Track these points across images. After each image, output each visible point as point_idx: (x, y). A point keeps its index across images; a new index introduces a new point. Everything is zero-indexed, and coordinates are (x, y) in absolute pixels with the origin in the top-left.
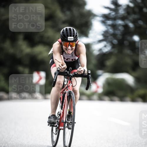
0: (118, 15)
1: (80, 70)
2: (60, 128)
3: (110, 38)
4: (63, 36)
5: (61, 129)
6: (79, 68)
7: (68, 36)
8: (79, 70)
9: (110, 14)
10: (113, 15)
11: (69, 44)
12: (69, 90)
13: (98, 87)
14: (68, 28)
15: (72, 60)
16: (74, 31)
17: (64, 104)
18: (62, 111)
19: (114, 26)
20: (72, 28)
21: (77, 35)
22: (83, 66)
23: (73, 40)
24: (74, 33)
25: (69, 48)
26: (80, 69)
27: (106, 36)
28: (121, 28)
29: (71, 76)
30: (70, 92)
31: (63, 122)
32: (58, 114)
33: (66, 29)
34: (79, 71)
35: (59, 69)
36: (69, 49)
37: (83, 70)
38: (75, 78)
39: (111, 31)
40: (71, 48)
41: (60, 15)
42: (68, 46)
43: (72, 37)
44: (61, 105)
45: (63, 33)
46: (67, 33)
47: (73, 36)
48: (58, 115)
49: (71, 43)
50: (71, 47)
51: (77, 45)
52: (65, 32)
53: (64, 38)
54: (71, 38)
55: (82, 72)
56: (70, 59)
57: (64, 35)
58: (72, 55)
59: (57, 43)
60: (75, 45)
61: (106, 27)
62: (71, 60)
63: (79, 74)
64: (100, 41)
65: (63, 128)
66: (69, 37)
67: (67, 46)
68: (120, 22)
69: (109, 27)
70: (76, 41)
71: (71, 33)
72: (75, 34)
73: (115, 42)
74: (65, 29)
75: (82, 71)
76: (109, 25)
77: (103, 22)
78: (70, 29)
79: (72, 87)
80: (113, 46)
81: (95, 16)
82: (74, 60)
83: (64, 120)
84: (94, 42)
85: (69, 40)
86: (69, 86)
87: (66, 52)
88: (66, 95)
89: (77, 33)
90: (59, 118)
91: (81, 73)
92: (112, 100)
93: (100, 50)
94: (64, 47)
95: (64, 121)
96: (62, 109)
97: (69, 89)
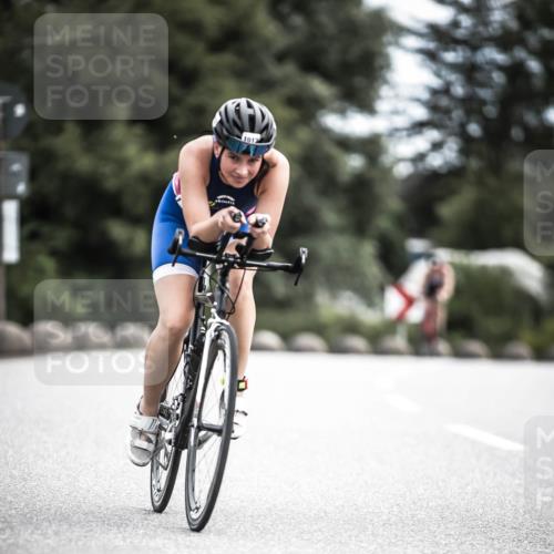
0: (490, 29)
3: (458, 114)
9: (455, 24)
10: (466, 28)
13: (410, 301)
19: (469, 71)
27: (439, 109)
28: (498, 78)
39: (459, 90)
61: (438, 75)
64: (418, 127)
68: (492, 54)
69: (453, 77)
73: (474, 129)
76: (454, 67)
77: (431, 56)
80: (468, 145)
81: (401, 30)
84: (397, 130)
92: (459, 354)
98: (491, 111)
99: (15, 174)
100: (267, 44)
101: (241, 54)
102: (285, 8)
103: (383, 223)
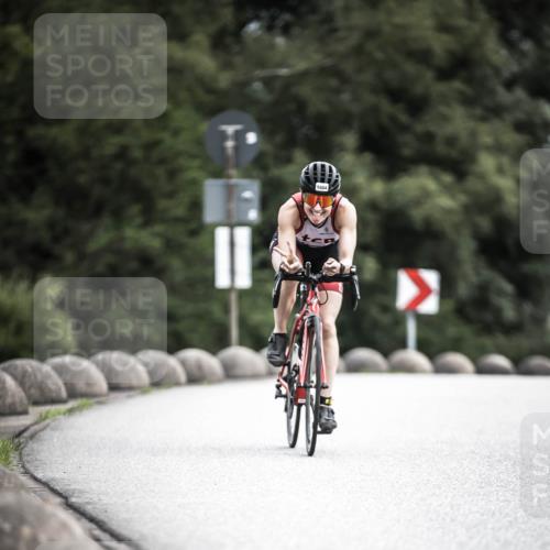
1: (330, 266)
2: (300, 401)
4: (306, 181)
6: (329, 261)
7: (316, 181)
8: (327, 266)
11: (318, 199)
12: (311, 314)
14: (319, 163)
15: (326, 241)
16: (331, 170)
20: (327, 165)
21: (336, 181)
23: (327, 190)
24: (330, 175)
25: (318, 208)
26: (330, 264)
29: (314, 280)
30: (313, 317)
33: (315, 166)
36: (317, 212)
37: (339, 267)
43: (326, 185)
45: (307, 173)
46: (315, 174)
47: (329, 182)
49: (322, 198)
52: (311, 171)
55: (336, 271)
56: (320, 239)
57: (307, 178)
58: (327, 230)
59: (291, 202)
60: (331, 203)
63: (328, 274)
65: (304, 401)
66: (318, 184)
67: (312, 204)
70: (335, 196)
71: (323, 175)
72: (334, 178)
74: (311, 165)
75: (334, 268)
78: (323, 166)
82: (330, 242)
85: (319, 190)
89: (337, 176)
91: (332, 274)
94: (306, 206)
99: (247, 200)
100: (497, 70)
101: (469, 81)
102: (515, 34)
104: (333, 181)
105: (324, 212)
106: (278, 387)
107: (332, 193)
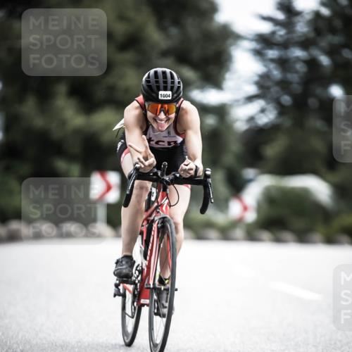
0: (295, 35)
1: (187, 168)
2: (143, 301)
3: (275, 90)
4: (148, 89)
5: (143, 305)
6: (186, 163)
7: (159, 90)
8: (185, 167)
9: (273, 33)
10: (281, 36)
11: (162, 107)
12: (162, 215)
13: (245, 208)
14: (160, 70)
15: (169, 143)
16: (172, 77)
17: (150, 248)
18: (145, 263)
19: (283, 63)
20: (168, 71)
21: (179, 87)
22: (193, 159)
23: (170, 98)
24: (173, 83)
25: (162, 116)
26: (187, 165)
27: (264, 87)
28: (300, 67)
29: (166, 181)
30: (164, 218)
31: (149, 288)
32: (136, 270)
34: (185, 170)
35: (137, 166)
36: (161, 120)
37: (194, 168)
38: (175, 185)
39: (277, 73)
40: (167, 117)
41: (155, 36)
42: (160, 112)
44: (143, 249)
45: (148, 81)
46: (157, 82)
47: (172, 90)
48: (137, 272)
49: (166, 106)
50: (165, 115)
51: (179, 110)
52: (153, 79)
53: (151, 94)
54: (165, 95)
55: (192, 172)
56: (163, 142)
57: (150, 87)
58: (169, 133)
60: (175, 110)
61: (266, 66)
62: (166, 145)
63: (184, 176)
64: (250, 99)
65: (147, 301)
66: (161, 92)
67: (156, 113)
68: (298, 53)
69: (272, 66)
71: (165, 82)
72: (176, 84)
73: (286, 100)
75: (191, 169)
76: (272, 60)
77: (258, 53)
78: (164, 73)
79: (168, 207)
80: (282, 110)
81: (238, 37)
82: (173, 144)
83: (151, 283)
84: (237, 101)
85: (163, 98)
86: (162, 205)
87: (155, 125)
88: (155, 226)
89: (179, 83)
90: (139, 278)
91: (189, 175)
92: (278, 240)
93: (251, 119)
94: (149, 114)
95: (152, 286)
96: (145, 258)
97: (162, 211)
98: (297, 88)
103: (229, 159)
104: (175, 88)
105: (168, 120)
106: (117, 286)
107: (175, 100)
